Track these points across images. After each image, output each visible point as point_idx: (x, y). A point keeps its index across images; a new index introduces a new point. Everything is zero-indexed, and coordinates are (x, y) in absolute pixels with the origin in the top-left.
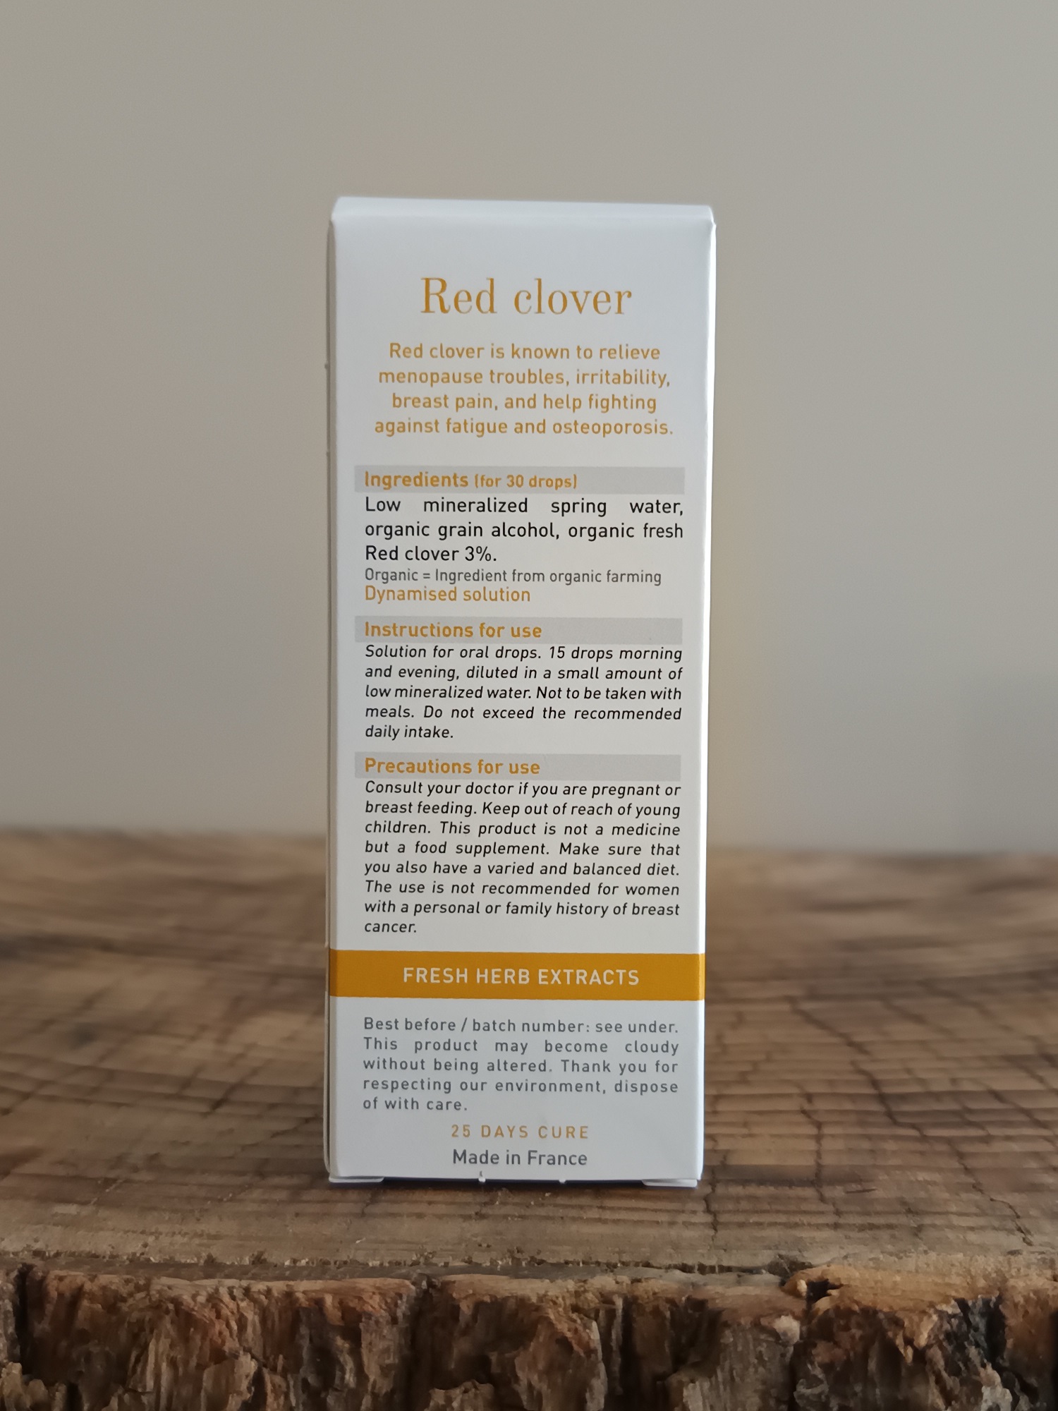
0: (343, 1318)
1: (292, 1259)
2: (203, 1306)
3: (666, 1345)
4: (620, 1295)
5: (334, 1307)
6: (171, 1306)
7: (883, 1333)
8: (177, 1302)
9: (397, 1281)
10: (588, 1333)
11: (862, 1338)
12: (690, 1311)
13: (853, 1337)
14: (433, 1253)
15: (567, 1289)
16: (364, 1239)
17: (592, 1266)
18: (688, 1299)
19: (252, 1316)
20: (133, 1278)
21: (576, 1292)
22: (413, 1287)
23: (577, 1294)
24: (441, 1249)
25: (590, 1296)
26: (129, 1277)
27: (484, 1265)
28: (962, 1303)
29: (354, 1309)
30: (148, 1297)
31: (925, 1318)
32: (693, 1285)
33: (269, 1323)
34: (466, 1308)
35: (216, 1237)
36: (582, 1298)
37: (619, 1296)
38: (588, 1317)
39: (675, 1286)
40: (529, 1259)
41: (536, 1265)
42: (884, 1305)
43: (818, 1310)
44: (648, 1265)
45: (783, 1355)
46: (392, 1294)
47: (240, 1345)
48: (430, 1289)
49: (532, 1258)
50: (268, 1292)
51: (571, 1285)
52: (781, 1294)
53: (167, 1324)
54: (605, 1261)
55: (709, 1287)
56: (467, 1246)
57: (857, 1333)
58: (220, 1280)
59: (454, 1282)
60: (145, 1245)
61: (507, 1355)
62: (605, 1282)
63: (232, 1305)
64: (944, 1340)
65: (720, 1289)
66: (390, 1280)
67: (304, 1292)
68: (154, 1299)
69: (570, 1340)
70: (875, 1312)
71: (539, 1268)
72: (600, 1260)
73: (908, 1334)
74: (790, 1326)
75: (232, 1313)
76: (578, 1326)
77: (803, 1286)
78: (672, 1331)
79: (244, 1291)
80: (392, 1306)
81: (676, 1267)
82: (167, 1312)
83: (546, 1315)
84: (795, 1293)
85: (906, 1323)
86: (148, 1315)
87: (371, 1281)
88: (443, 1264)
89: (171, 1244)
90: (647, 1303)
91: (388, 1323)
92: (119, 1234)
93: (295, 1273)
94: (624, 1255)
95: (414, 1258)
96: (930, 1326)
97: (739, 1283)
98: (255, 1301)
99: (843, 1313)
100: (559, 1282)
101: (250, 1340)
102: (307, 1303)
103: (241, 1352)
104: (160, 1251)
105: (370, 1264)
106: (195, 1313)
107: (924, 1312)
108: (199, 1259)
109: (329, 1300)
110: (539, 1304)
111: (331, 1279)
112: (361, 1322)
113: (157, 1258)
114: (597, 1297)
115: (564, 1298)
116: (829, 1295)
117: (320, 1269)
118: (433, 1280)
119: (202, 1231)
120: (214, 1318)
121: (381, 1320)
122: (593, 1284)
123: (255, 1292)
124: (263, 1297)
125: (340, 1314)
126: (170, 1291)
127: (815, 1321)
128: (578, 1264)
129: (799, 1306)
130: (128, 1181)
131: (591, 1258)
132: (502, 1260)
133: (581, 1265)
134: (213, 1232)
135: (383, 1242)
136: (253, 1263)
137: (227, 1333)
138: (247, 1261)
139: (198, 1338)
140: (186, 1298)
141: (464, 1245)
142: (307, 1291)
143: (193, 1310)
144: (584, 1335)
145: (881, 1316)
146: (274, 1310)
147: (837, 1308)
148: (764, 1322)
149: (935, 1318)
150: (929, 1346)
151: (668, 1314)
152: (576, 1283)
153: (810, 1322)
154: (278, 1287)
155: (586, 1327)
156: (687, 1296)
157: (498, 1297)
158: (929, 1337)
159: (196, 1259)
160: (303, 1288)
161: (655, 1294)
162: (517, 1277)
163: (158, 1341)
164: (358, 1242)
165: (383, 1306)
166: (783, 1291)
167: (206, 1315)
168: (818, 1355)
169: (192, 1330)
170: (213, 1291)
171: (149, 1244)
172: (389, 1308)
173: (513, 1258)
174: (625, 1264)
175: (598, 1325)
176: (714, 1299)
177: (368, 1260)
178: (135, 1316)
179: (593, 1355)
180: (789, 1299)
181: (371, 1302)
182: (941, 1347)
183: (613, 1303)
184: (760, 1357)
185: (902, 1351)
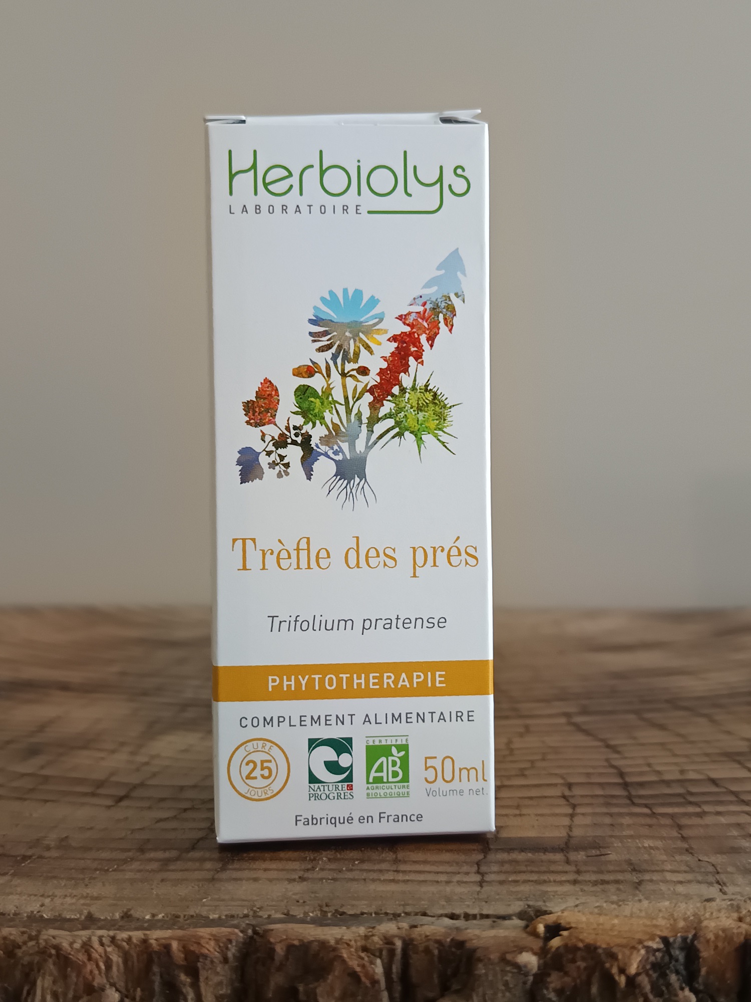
0: (186, 959)
1: (151, 914)
2: (78, 951)
3: (435, 976)
4: (400, 937)
5: (179, 951)
6: (53, 952)
7: (603, 963)
8: (57, 948)
9: (229, 930)
10: (373, 968)
11: (586, 968)
12: (453, 950)
13: (578, 968)
14: (261, 908)
15: (359, 933)
16: (209, 898)
17: (382, 915)
18: (452, 940)
19: (116, 958)
20: (28, 930)
21: (366, 936)
22: (241, 935)
23: (366, 937)
24: (267, 905)
25: (376, 939)
26: (24, 929)
27: (298, 917)
28: (665, 940)
29: (193, 952)
30: (37, 945)
31: (635, 952)
32: (458, 929)
33: (130, 963)
34: (280, 950)
35: (97, 898)
36: (370, 941)
37: (399, 939)
38: (374, 955)
39: (443, 930)
40: (334, 911)
41: (339, 916)
42: (602, 942)
43: (551, 947)
44: (425, 914)
45: (525, 983)
46: (224, 940)
47: (108, 981)
48: (255, 936)
49: (336, 911)
50: (130, 939)
51: (362, 930)
52: (524, 935)
53: (50, 966)
54: (392, 912)
55: (469, 931)
56: (287, 902)
57: (582, 964)
58: (93, 930)
59: (272, 930)
60: (42, 905)
61: (311, 986)
62: (389, 928)
63: (100, 949)
64: (650, 969)
65: (477, 932)
66: (224, 929)
67: (156, 940)
68: (41, 946)
69: (359, 973)
70: (596, 948)
71: (341, 918)
72: (388, 912)
73: (621, 964)
74: (530, 960)
75: (101, 956)
76: (364, 962)
77: (541, 928)
78: (440, 965)
79: (111, 939)
80: (224, 949)
81: (446, 916)
82: (50, 956)
83: (340, 955)
84: (535, 934)
85: (620, 957)
86: (37, 959)
87: (208, 930)
88: (267, 916)
89: (62, 904)
90: (420, 944)
91: (220, 962)
92: (24, 897)
93: (153, 924)
94: (407, 907)
95: (246, 912)
96: (639, 959)
97: (492, 927)
98: (119, 947)
99: (570, 949)
100: (354, 929)
101: (115, 976)
102: (158, 948)
103: (108, 986)
104: (52, 910)
105: (211, 917)
106: (71, 956)
107: (634, 948)
108: (81, 915)
109: (175, 945)
110: (336, 946)
111: (178, 929)
112: (199, 961)
113: (49, 915)
114: (381, 940)
115: (356, 941)
116: (560, 935)
117: (173, 921)
118: (257, 928)
119: (88, 894)
120: (86, 960)
121: (215, 960)
122: (379, 930)
123: (119, 940)
124: (125, 944)
125: (182, 956)
126: (53, 940)
127: (549, 956)
128: (371, 915)
129: (537, 944)
130: (40, 857)
131: (381, 910)
132: (312, 912)
133: (374, 915)
134: (95, 894)
135: (223, 900)
136: (122, 918)
137: (96, 972)
138: (117, 916)
139: (73, 977)
140: (65, 945)
141: (285, 901)
142: (158, 938)
143: (70, 954)
144: (369, 969)
145: (600, 951)
146: (134, 953)
147: (566, 946)
148: (509, 957)
149: (643, 952)
150: (638, 974)
151: (436, 952)
152: (366, 929)
153: (545, 956)
154: (137, 935)
155: (372, 963)
156: (451, 937)
157: (305, 941)
158: (638, 967)
159: (78, 915)
160: (156, 936)
161: (427, 936)
162: (322, 925)
163: (44, 978)
164: (204, 900)
165: (218, 950)
166: (527, 933)
167: (79, 958)
168: (551, 982)
169: (69, 969)
170: (87, 939)
171: (46, 904)
172: (222, 950)
173: (321, 911)
174: (407, 914)
175: (382, 961)
176: (472, 940)
177: (209, 914)
178: (26, 959)
179: (377, 985)
180: (531, 938)
181: (207, 946)
182: (648, 975)
183: (394, 944)
184: (506, 984)
185: (617, 978)
